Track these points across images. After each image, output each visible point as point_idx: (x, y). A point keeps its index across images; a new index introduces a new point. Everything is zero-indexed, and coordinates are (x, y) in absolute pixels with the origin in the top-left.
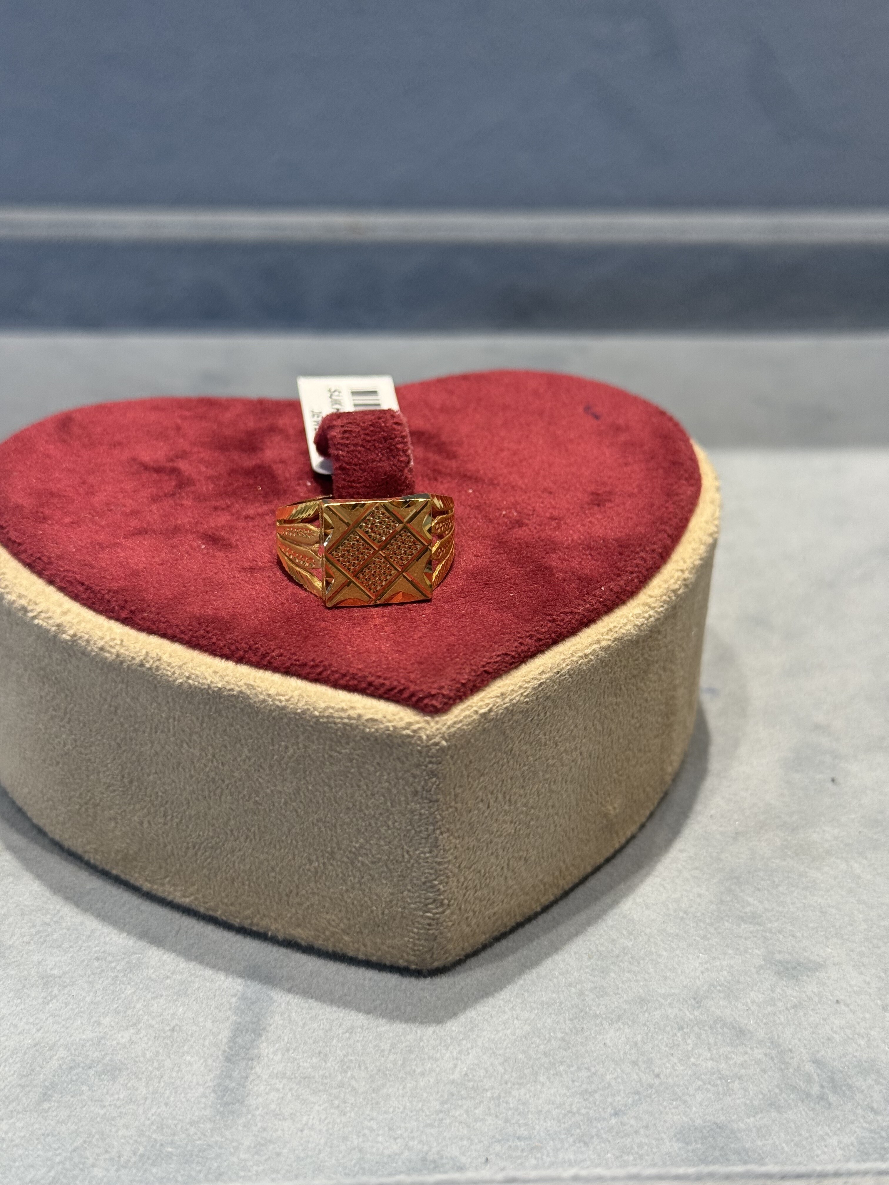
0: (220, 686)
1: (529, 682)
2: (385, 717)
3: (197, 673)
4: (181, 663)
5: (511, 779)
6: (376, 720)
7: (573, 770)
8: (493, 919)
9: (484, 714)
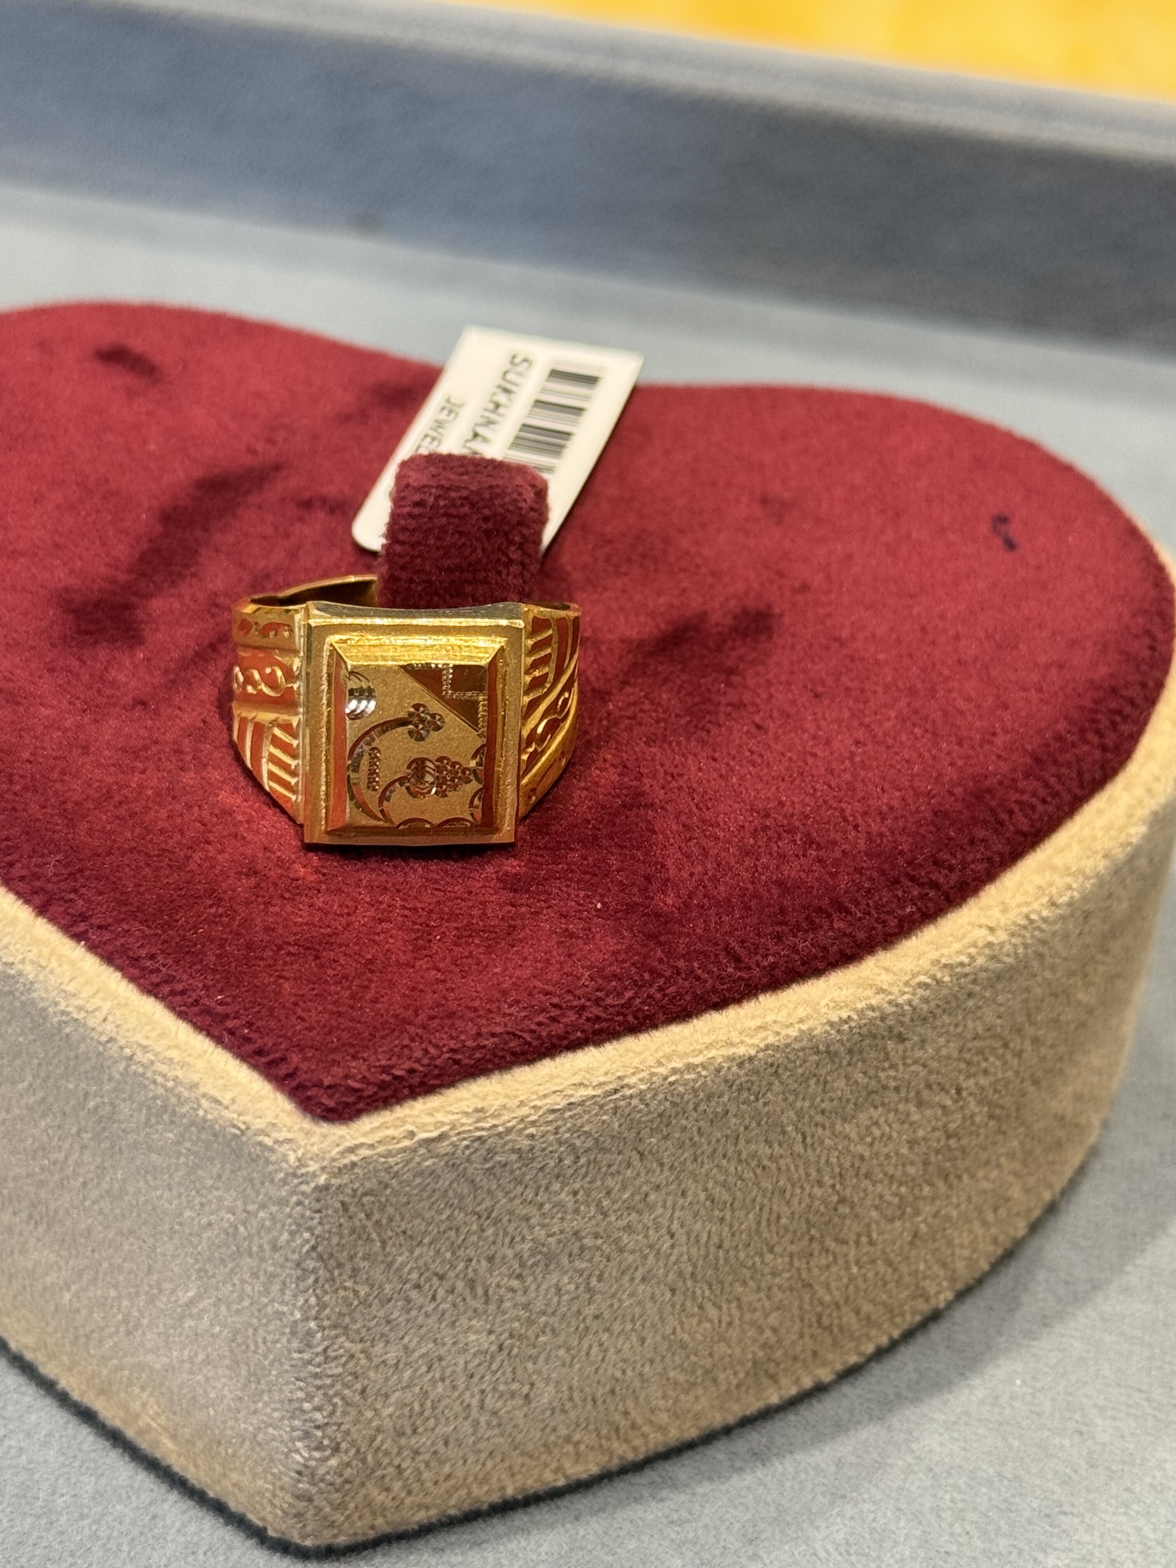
1: (545, 1097)
2: (235, 1101)
5: (491, 1259)
6: (219, 1101)
7: (651, 1259)
8: (444, 1487)
9: (428, 1142)
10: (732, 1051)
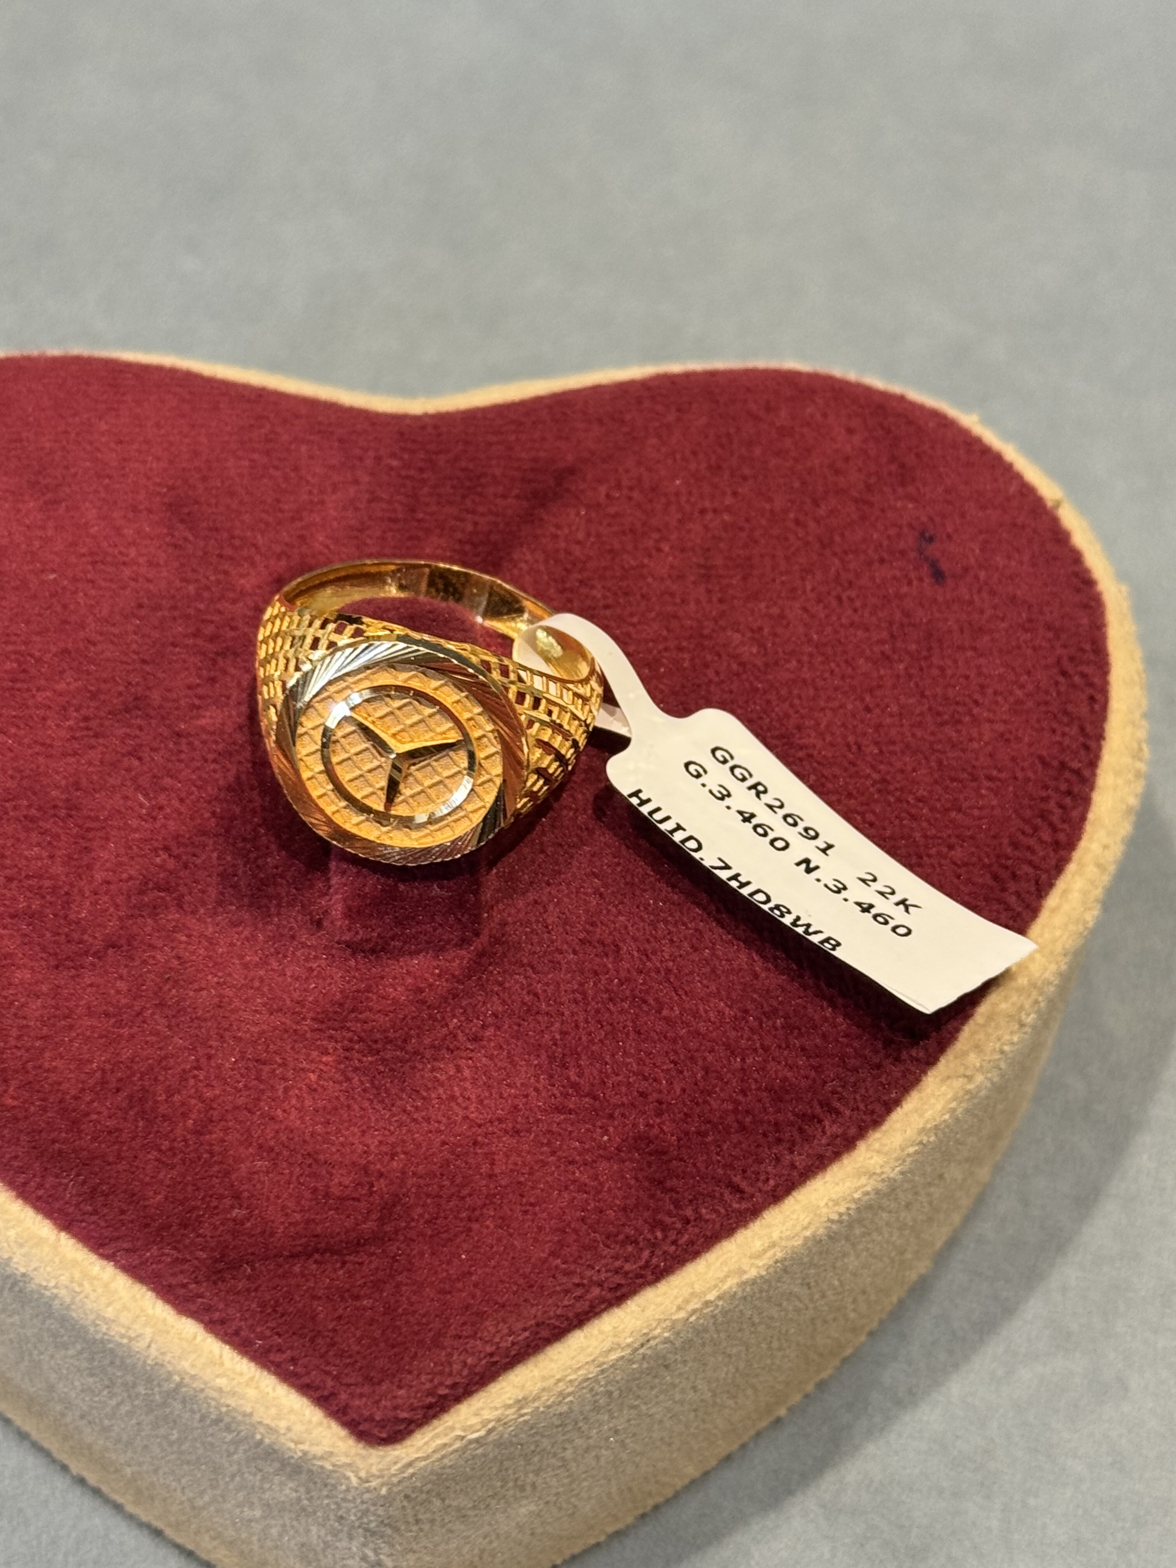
2: (290, 1429)
9: (477, 1440)
10: (745, 1277)
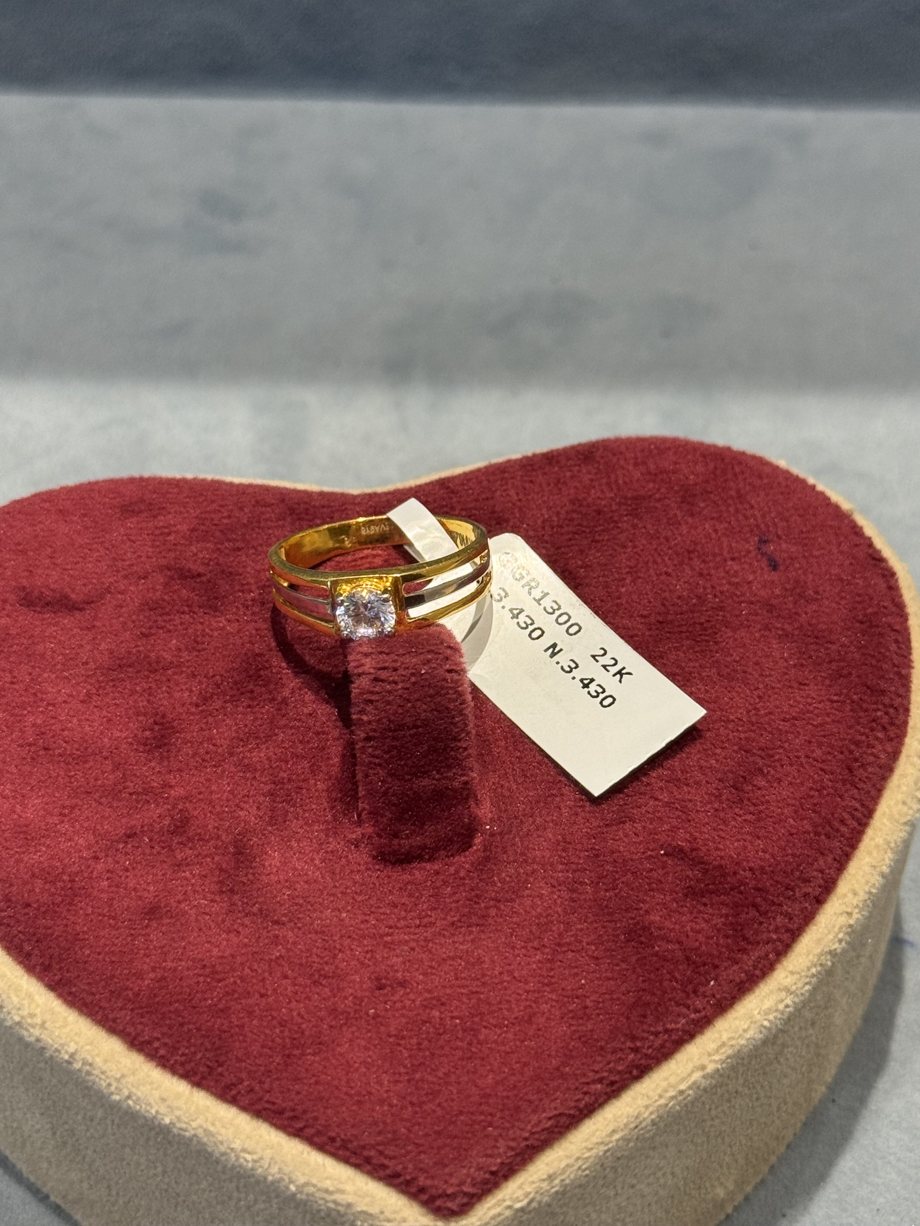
0: (167, 1121)
1: (592, 1149)
2: (382, 1212)
3: (139, 1094)
4: (118, 1076)
6: (371, 1215)
9: (521, 1209)
10: (706, 1071)
